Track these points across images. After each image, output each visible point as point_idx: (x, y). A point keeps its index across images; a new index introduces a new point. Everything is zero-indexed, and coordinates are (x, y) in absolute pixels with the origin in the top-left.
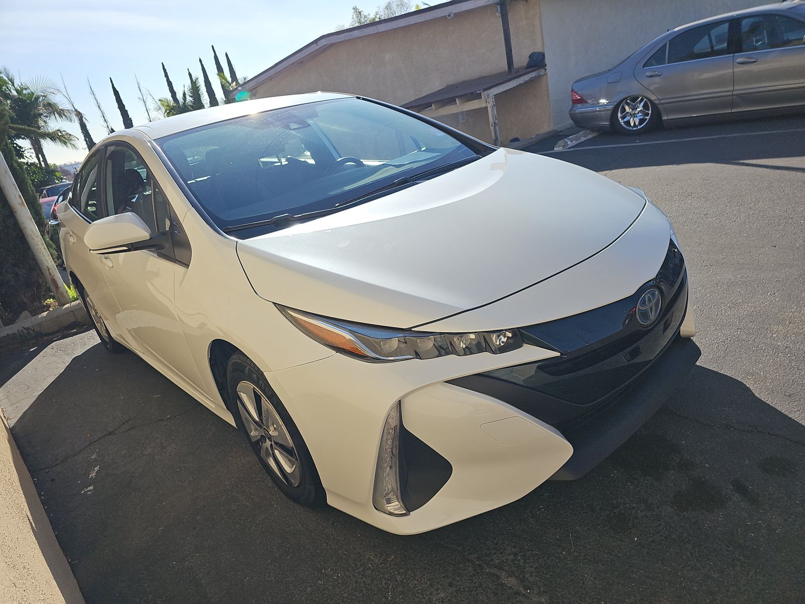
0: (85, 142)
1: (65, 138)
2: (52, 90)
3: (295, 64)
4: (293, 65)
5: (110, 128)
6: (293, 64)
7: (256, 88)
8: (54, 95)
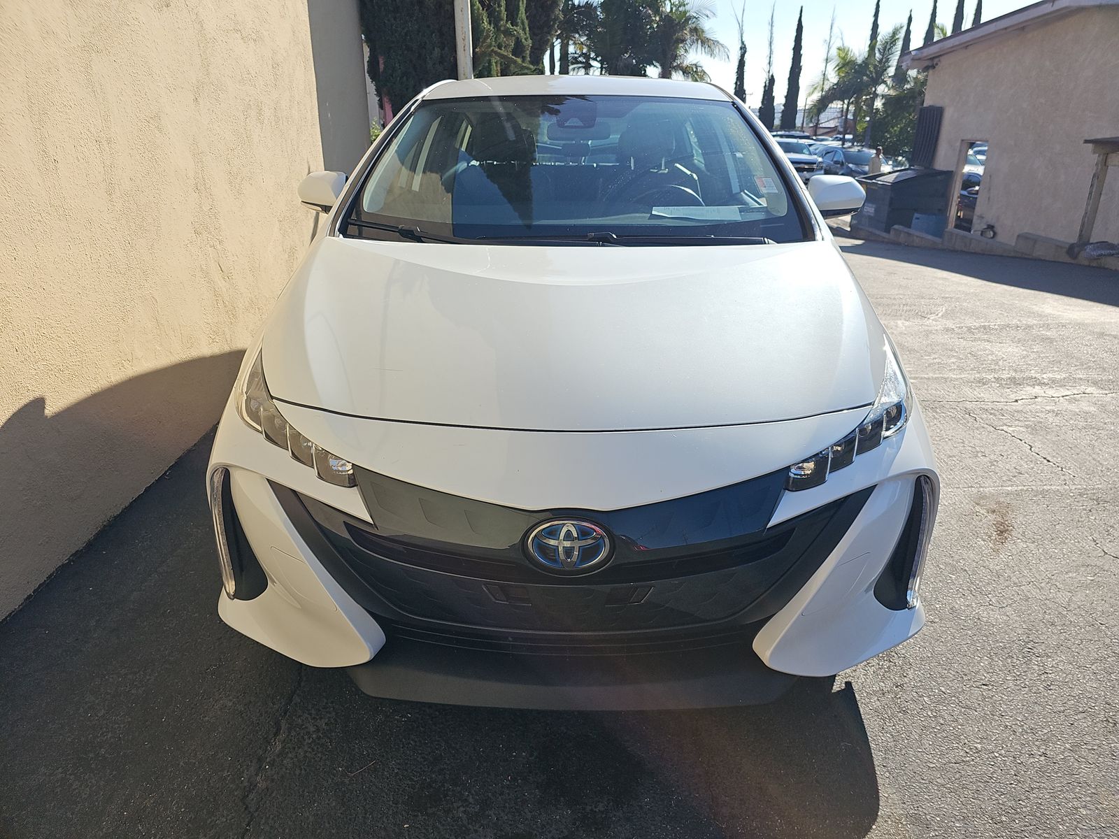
0: (734, 86)
1: (698, 75)
2: (708, 13)
3: (1008, 30)
4: (1004, 31)
5: (770, 74)
6: (1006, 29)
7: (940, 56)
8: (706, 18)
